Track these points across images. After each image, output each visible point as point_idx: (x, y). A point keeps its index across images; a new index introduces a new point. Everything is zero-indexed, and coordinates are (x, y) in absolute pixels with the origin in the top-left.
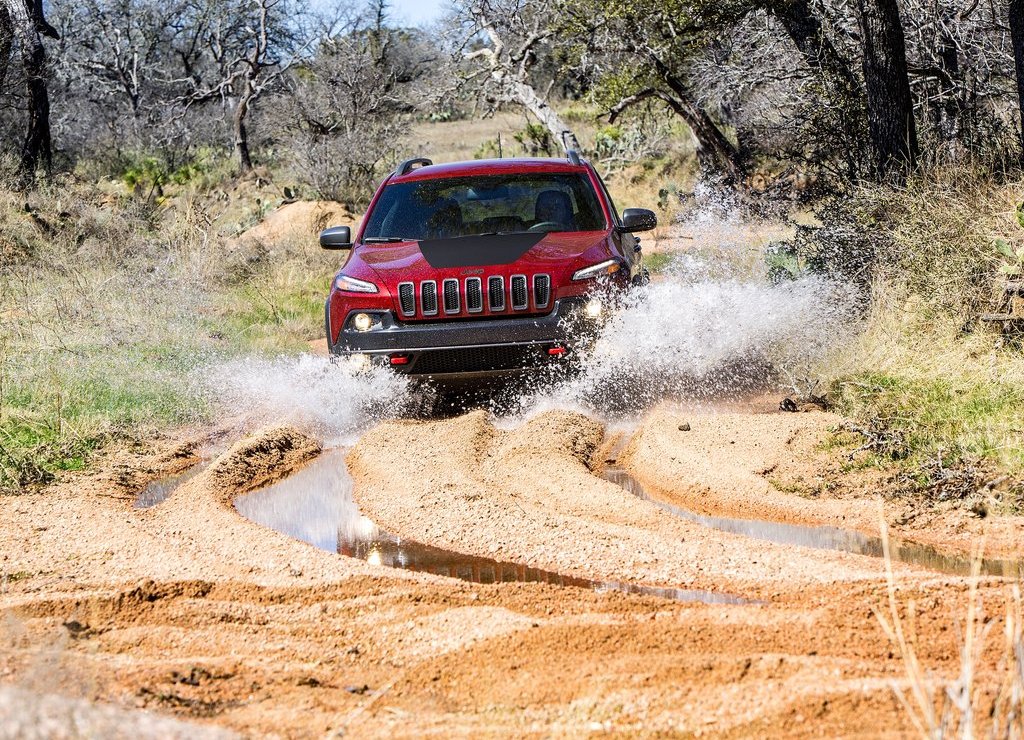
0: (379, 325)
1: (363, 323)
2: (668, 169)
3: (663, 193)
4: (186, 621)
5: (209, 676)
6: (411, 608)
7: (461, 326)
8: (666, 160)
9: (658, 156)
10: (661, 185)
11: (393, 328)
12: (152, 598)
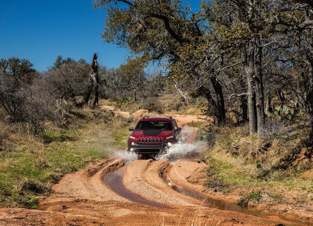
0: (135, 144)
1: (133, 144)
2: (203, 106)
3: (202, 110)
4: (81, 208)
5: (79, 220)
6: (116, 207)
7: (148, 145)
8: (203, 104)
9: (202, 103)
10: (202, 108)
11: (137, 145)
12: (78, 202)
